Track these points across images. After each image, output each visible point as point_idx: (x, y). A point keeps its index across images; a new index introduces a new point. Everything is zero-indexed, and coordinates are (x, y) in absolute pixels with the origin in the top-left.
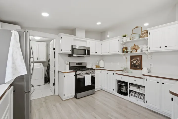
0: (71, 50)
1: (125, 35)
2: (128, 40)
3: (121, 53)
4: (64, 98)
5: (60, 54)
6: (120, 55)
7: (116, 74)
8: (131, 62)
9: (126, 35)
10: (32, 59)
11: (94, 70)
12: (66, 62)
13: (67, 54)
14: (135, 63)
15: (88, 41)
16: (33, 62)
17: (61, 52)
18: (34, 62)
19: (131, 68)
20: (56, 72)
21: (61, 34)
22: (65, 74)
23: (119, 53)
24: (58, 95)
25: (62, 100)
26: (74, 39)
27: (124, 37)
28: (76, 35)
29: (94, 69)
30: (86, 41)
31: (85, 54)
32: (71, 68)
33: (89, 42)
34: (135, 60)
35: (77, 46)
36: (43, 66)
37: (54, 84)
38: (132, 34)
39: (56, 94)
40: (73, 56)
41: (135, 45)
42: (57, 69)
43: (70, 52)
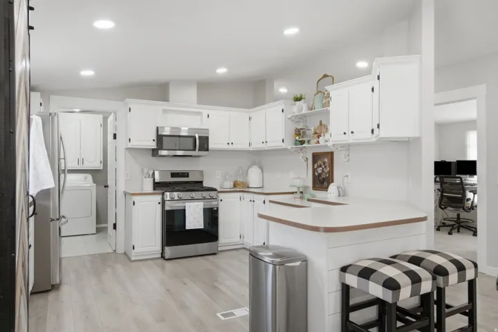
0: (155, 138)
1: (299, 96)
2: (305, 111)
3: (289, 145)
4: (133, 254)
5: (128, 149)
6: (286, 150)
7: (271, 201)
8: (314, 170)
9: (301, 96)
10: (62, 161)
11: (215, 192)
12: (146, 171)
13: (148, 149)
14: (320, 172)
15: (205, 113)
16: (64, 171)
17: (130, 145)
18: (66, 171)
19: (315, 188)
20: (120, 194)
21: (128, 100)
22: (136, 199)
23: (284, 146)
24: (125, 253)
25: (129, 259)
26: (165, 111)
27: (298, 103)
28: (171, 99)
29: (215, 190)
30: (200, 114)
31: (194, 150)
32: (157, 185)
33: (208, 116)
34: (321, 166)
35: (183, 128)
36: (94, 182)
37: (115, 226)
38: (315, 92)
39: (120, 250)
40: (159, 154)
41: (321, 122)
42: (122, 187)
43: (154, 145)
